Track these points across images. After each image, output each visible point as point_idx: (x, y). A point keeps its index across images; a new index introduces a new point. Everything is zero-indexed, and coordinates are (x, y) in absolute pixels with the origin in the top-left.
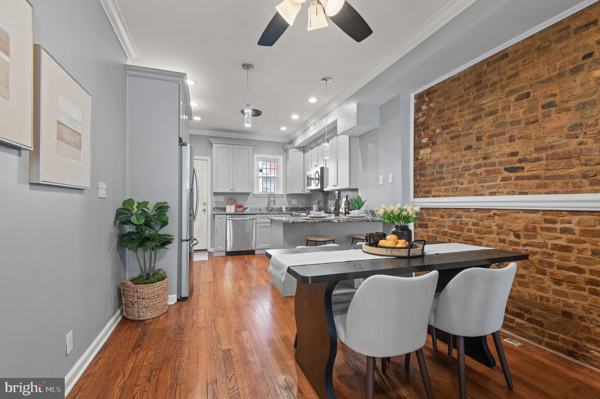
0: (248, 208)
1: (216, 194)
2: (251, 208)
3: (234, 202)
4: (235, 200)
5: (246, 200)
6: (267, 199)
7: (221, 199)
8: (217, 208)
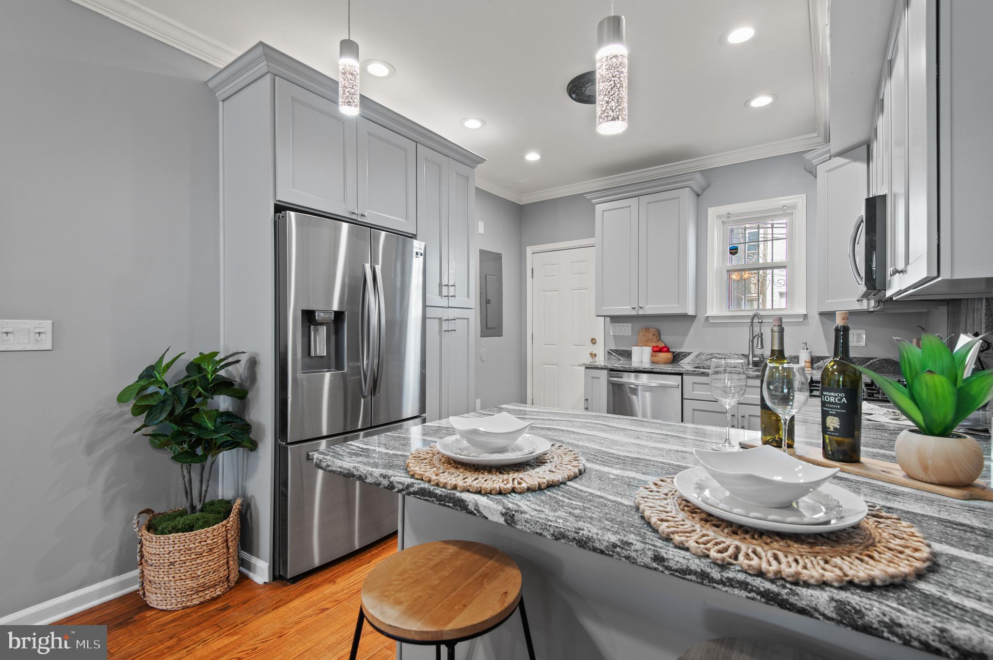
0: (689, 354)
1: (615, 319)
2: (699, 355)
3: (652, 339)
4: (658, 334)
5: (686, 334)
6: (747, 330)
7: (626, 329)
8: (616, 351)
